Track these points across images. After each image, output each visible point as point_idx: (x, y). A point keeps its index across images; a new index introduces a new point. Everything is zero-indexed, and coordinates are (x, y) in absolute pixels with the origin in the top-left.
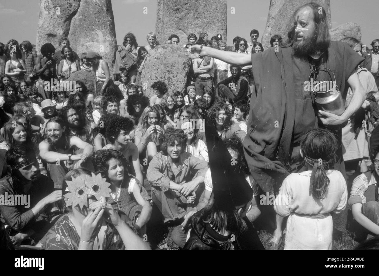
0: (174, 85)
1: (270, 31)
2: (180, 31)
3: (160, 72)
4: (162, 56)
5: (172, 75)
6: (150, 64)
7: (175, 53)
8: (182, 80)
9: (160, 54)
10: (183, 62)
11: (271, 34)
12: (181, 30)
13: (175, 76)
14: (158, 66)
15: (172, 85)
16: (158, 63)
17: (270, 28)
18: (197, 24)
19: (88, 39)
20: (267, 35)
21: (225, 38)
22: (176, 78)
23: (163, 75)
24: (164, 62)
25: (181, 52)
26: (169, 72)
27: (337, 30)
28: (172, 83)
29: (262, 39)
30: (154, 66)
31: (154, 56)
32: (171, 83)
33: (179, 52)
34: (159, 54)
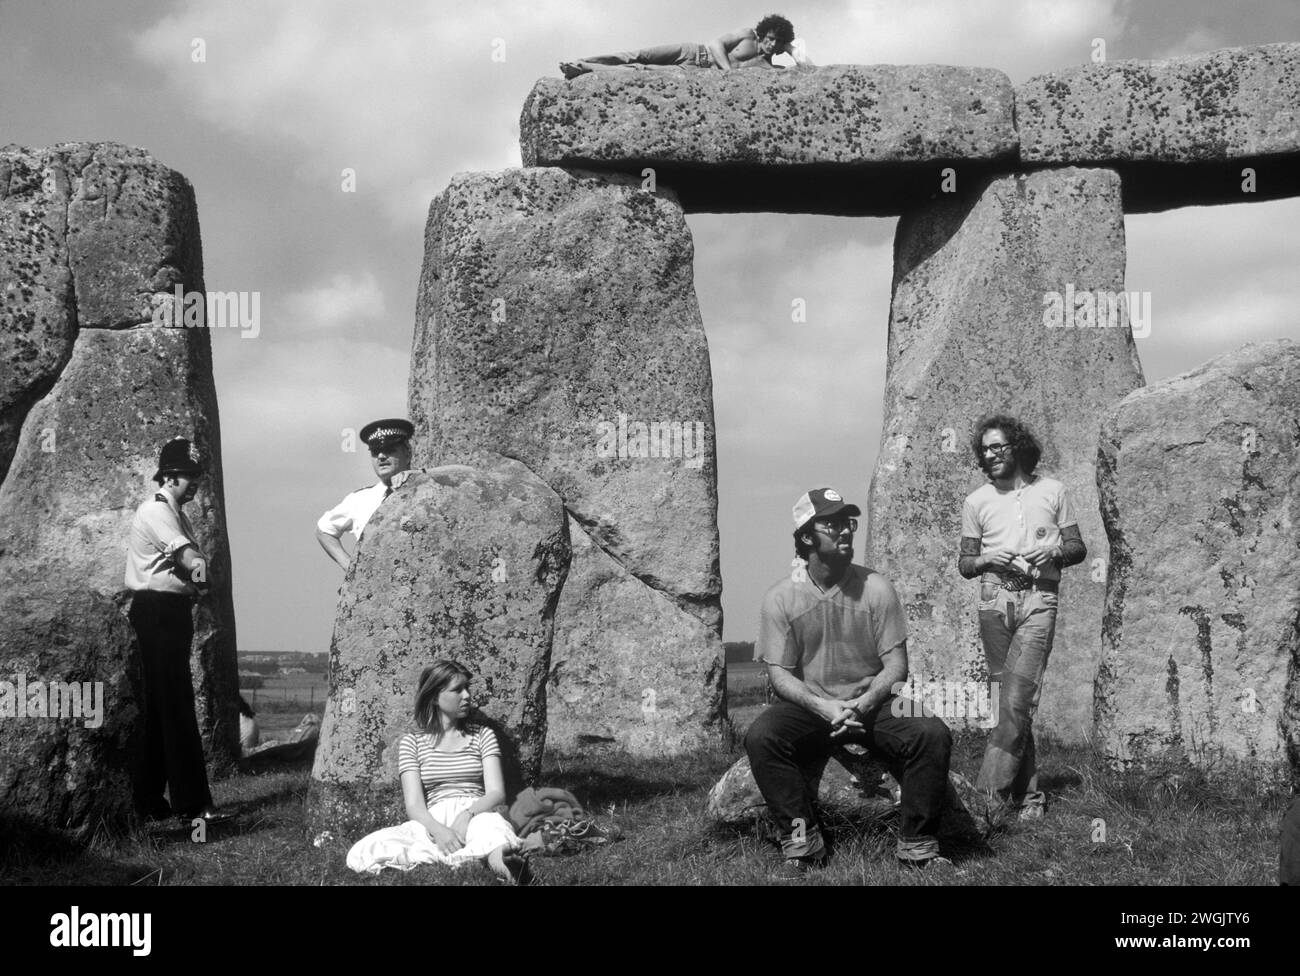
0: (494, 651)
1: (902, 450)
2: (513, 462)
3: (427, 590)
4: (435, 519)
5: (484, 604)
6: (378, 556)
7: (497, 505)
8: (531, 630)
9: (429, 509)
10: (534, 546)
11: (908, 465)
12: (514, 458)
13: (498, 609)
14: (416, 564)
15: (485, 653)
16: (415, 551)
17: (902, 441)
18: (588, 434)
19: (93, 497)
20: (892, 468)
21: (709, 489)
22: (501, 621)
23: (440, 606)
24: (445, 543)
25: (524, 499)
26: (470, 589)
27: (1212, 370)
28: (485, 642)
29: (872, 487)
30: (397, 562)
31: (398, 520)
32: (480, 644)
33: (517, 502)
34: (421, 511)
